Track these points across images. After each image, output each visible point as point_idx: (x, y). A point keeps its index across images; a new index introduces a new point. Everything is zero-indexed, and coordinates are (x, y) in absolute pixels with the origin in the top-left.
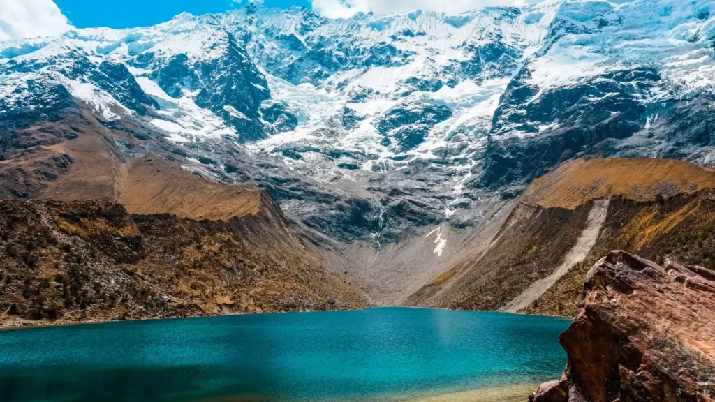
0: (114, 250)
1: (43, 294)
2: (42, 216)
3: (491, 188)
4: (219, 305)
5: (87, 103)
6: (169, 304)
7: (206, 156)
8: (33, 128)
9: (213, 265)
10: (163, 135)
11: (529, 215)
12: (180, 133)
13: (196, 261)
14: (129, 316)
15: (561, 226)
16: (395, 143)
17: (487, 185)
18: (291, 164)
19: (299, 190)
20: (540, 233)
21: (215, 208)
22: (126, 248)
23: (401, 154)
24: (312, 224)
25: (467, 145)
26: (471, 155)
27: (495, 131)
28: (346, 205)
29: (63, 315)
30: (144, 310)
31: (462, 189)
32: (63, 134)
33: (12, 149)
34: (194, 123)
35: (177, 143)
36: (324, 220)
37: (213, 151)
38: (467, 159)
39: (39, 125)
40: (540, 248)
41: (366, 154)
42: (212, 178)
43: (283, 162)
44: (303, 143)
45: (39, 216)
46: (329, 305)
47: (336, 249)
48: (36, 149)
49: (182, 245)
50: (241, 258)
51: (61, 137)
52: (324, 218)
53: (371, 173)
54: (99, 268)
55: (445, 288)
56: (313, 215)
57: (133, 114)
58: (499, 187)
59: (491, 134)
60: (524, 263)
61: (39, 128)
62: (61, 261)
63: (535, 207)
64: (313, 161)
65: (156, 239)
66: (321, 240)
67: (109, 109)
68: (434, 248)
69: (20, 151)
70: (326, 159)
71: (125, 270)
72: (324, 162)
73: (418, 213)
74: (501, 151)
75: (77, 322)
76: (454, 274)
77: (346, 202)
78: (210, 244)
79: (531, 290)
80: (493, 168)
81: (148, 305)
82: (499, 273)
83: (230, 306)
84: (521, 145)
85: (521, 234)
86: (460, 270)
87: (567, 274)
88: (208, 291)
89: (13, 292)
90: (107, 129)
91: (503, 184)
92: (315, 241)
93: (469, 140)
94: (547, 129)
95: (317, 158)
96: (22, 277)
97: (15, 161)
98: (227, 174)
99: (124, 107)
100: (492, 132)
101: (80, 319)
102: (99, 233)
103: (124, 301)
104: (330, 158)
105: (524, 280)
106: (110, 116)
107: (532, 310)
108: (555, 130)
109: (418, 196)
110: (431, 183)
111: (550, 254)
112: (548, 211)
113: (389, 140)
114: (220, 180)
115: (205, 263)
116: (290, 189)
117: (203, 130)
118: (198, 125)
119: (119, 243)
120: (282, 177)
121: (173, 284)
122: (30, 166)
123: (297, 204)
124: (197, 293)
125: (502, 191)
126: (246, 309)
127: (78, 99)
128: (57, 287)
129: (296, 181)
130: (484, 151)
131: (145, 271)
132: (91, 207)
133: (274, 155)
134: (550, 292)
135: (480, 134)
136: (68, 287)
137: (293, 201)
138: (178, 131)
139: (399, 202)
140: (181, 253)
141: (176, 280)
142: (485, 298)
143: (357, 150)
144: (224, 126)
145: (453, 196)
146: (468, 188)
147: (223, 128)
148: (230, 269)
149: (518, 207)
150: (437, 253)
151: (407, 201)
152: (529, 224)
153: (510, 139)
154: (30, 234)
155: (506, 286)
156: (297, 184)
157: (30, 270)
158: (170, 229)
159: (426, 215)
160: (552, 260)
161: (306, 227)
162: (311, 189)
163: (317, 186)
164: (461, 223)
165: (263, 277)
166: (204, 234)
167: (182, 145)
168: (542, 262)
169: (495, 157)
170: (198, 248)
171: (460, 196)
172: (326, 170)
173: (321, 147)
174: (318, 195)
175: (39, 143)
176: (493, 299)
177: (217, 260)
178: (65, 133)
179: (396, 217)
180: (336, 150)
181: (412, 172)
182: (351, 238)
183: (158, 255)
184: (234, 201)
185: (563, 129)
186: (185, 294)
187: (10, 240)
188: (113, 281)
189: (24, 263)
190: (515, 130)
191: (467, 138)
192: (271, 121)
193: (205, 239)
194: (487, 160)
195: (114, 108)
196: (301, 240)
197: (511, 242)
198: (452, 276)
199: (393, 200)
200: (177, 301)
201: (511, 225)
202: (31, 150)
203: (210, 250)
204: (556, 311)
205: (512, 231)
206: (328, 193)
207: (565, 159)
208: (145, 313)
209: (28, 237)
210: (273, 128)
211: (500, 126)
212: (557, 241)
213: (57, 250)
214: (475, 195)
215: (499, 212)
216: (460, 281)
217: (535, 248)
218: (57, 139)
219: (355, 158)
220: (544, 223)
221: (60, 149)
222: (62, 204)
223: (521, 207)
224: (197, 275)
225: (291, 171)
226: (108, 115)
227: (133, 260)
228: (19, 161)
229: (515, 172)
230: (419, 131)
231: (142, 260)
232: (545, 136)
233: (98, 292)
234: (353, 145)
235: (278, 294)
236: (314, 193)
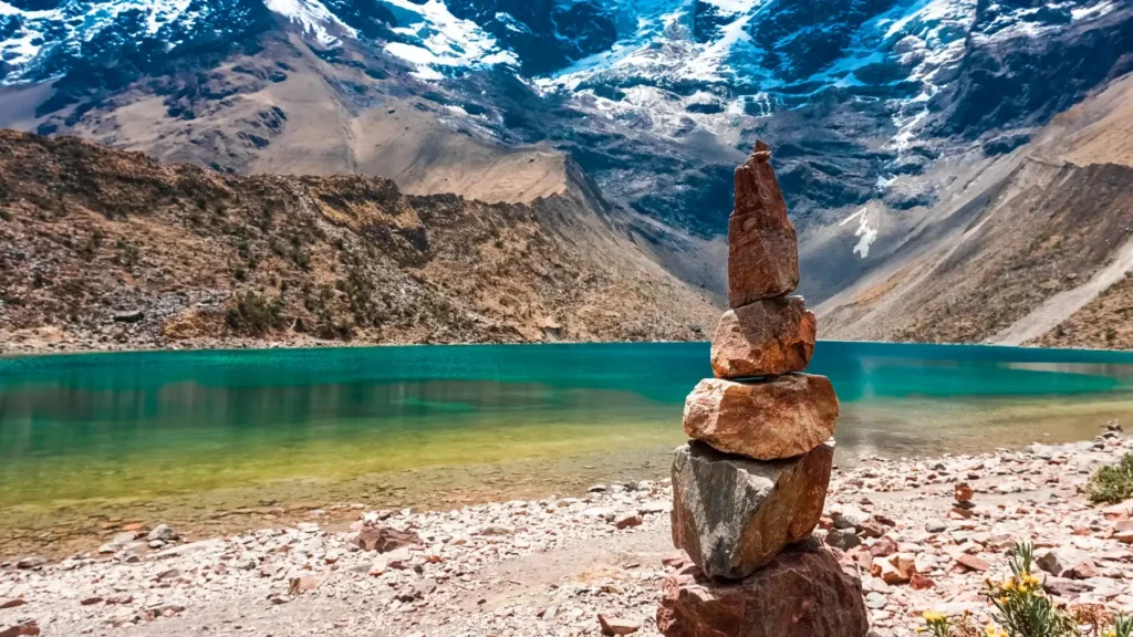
0: (393, 247)
1: (327, 306)
2: (301, 198)
3: (965, 136)
4: (541, 329)
5: (292, 21)
6: (477, 325)
7: (474, 102)
8: (225, 67)
9: (522, 271)
10: (408, 70)
11: (1043, 181)
12: (431, 65)
13: (500, 266)
14: (433, 339)
15: (1112, 196)
16: (786, 64)
17: (958, 131)
18: (609, 108)
19: (623, 153)
20: (1068, 211)
21: (497, 186)
22: (407, 244)
23: (797, 83)
24: (646, 209)
25: (923, 58)
26: (930, 76)
27: (980, 26)
28: (702, 175)
29: (356, 335)
30: (450, 331)
31: (910, 140)
32: (267, 75)
33: (202, 101)
34: (451, 46)
35: (428, 81)
36: (665, 202)
37: (484, 92)
38: (922, 83)
39: (232, 61)
40: (1066, 238)
41: (735, 85)
42: (486, 137)
43: (594, 107)
44: (626, 72)
45: (296, 198)
46: (693, 333)
47: (685, 248)
48: (233, 99)
49: (478, 240)
50: (558, 262)
51: (265, 78)
52: (665, 198)
53: (744, 118)
54: (384, 273)
55: (878, 309)
56: (647, 193)
57: (359, 36)
58: (982, 133)
59: (973, 34)
60: (1033, 263)
61: (233, 65)
62: (336, 261)
63: (1056, 166)
64: (645, 102)
65: (441, 232)
66: (662, 235)
67: (324, 29)
68: (855, 244)
69: (213, 103)
70: (666, 98)
71: (413, 277)
72: (663, 103)
73: (828, 185)
74: (993, 65)
75: (375, 344)
76: (895, 285)
77: (702, 170)
78: (513, 240)
79: (1048, 310)
80: (973, 97)
81: (454, 326)
82: (984, 283)
83: (557, 332)
84: (1031, 51)
85: (1028, 215)
86: (906, 280)
87: (1123, 281)
88: (524, 308)
89: (294, 302)
90: (324, 63)
91: (989, 126)
92: (653, 235)
93: (928, 47)
94: (1086, 17)
95: (652, 96)
96: (298, 283)
97: (210, 120)
98: (508, 131)
99: (344, 24)
100: (975, 28)
101: (377, 341)
102: (371, 222)
103: (422, 319)
104: (672, 97)
105: (1033, 293)
106: (327, 41)
107: (1053, 340)
108: (1104, 16)
109: (828, 155)
110: (852, 131)
111: (1087, 248)
112: (1086, 171)
113: (778, 57)
114: (498, 140)
115: (513, 268)
116: (611, 151)
117: (464, 56)
118: (457, 48)
119: (398, 237)
120: (596, 132)
121: (476, 296)
122: (231, 126)
123: (621, 176)
124: (510, 310)
125: (986, 139)
126: (577, 335)
127: (279, 15)
128: (342, 297)
129: (618, 137)
130: (955, 66)
131: (437, 279)
132: (356, 185)
133: (580, 94)
134: (1088, 312)
135: (950, 34)
136: (354, 297)
137: (613, 172)
138: (428, 61)
139: (793, 167)
140: (478, 253)
141: (479, 293)
142: (956, 323)
143: (719, 79)
144: (497, 49)
145: (892, 154)
146: (921, 137)
147: (495, 53)
148: (546, 278)
149: (1022, 167)
150: (859, 252)
151: (808, 166)
152: (1044, 197)
153: (1011, 40)
154: (292, 225)
155: (996, 303)
156: (620, 142)
157: (305, 274)
158: (457, 218)
159: (842, 189)
160: (1091, 258)
161: (636, 215)
162: (642, 149)
163: (652, 144)
164: (906, 200)
165: (592, 290)
166: (501, 225)
167: (436, 85)
168: (1070, 262)
169: (977, 77)
170: (499, 245)
171: (907, 152)
172: (666, 117)
173: (656, 77)
174: (653, 159)
175: (236, 90)
176: (973, 325)
177: (527, 265)
178: (269, 72)
179: (789, 194)
180: (684, 80)
181: (817, 113)
182: (710, 230)
183: (448, 256)
184: (524, 173)
185: (1122, 12)
186: (495, 311)
187: (270, 232)
188: (403, 291)
189: (295, 264)
190: (1020, 23)
191: (924, 44)
192: (572, 35)
193: (504, 231)
194: (961, 83)
195: (330, 27)
196: (630, 235)
197: (1006, 230)
198: (890, 289)
199: (783, 165)
200: (488, 322)
201: (1006, 200)
202: (228, 101)
203: (514, 249)
204: (1101, 341)
205: (1009, 209)
206: (671, 156)
207: (1119, 73)
208: (450, 335)
209: (290, 228)
210: (575, 46)
211: (993, 15)
212: (1105, 223)
213: (327, 247)
214: (933, 149)
215: (979, 178)
216: (908, 297)
217: (1055, 239)
218: (260, 82)
219: (716, 93)
220: (1076, 193)
221: (266, 98)
222: (320, 181)
223: (1029, 166)
224: (505, 285)
225: (609, 121)
226: (323, 38)
227: (419, 263)
228: (215, 119)
229: (1018, 104)
230: (833, 36)
231: (430, 263)
232: (1083, 29)
233: (389, 306)
234: (713, 69)
235: (618, 315)
236: (647, 157)
